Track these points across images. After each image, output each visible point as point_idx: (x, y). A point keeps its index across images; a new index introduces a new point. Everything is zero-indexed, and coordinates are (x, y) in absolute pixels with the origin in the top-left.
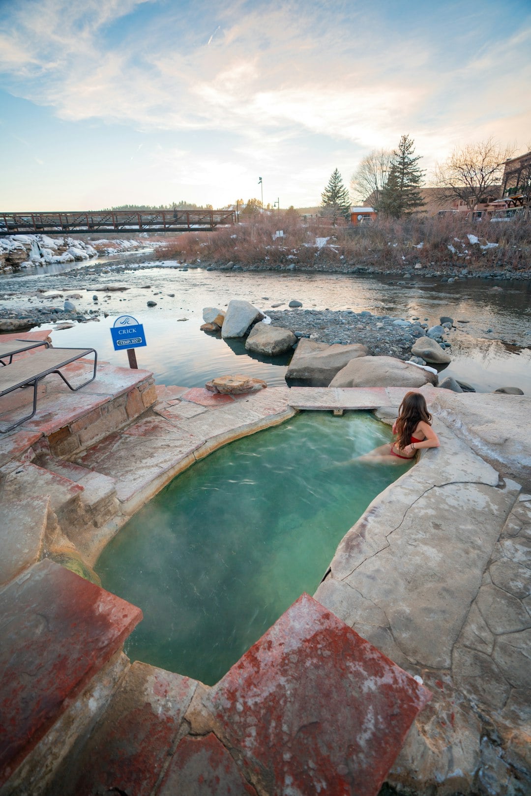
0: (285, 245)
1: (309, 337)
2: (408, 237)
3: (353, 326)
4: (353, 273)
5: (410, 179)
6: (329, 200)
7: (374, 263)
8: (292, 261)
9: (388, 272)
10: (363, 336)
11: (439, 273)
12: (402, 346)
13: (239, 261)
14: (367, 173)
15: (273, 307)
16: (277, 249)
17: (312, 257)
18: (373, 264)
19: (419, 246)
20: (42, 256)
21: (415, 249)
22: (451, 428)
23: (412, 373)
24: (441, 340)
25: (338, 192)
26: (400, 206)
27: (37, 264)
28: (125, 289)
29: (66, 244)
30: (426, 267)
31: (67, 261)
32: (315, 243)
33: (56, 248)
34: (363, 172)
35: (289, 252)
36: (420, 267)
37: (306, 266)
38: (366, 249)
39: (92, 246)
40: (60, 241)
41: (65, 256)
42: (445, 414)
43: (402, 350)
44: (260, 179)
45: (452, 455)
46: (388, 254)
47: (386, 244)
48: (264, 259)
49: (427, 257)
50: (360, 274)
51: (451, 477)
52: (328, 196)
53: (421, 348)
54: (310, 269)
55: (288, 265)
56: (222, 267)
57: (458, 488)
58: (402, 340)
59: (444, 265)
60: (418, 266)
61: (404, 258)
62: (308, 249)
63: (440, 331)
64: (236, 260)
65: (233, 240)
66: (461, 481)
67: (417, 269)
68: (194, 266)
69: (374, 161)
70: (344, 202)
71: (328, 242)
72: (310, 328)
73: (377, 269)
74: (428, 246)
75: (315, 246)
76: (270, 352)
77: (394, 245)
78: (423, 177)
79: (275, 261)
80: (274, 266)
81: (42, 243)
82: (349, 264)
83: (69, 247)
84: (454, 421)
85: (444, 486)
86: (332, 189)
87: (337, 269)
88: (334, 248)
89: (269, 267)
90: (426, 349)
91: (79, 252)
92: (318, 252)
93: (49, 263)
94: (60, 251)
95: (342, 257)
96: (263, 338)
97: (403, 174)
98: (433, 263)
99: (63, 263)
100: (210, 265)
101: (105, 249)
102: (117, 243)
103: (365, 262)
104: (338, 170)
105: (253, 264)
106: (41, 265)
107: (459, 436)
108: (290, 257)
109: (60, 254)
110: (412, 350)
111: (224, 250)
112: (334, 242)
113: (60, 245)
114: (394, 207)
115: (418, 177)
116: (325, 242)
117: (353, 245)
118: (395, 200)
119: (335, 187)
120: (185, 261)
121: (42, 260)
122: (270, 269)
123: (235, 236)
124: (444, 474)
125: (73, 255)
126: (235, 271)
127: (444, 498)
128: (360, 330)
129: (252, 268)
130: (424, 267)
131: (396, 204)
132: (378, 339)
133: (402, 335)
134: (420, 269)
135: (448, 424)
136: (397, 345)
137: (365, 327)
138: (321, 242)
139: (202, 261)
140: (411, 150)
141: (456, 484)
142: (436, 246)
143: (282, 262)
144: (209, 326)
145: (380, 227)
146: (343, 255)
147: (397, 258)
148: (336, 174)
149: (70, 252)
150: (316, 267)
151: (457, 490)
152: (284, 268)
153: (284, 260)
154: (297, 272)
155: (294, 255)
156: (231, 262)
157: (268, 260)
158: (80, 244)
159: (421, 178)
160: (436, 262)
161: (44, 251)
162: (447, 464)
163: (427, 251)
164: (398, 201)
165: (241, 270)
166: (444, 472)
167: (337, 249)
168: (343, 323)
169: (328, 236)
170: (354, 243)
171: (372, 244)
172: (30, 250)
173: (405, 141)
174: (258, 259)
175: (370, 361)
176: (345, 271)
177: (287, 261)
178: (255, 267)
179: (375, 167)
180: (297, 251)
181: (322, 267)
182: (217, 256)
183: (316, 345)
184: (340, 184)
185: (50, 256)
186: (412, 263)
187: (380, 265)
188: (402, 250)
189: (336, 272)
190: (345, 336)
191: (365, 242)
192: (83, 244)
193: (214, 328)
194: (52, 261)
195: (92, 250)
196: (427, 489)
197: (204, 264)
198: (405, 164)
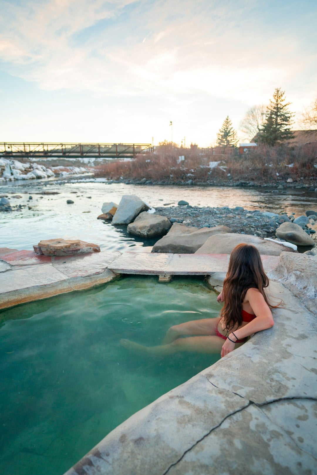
0: (186, 167)
1: (182, 222)
2: (281, 158)
3: (224, 215)
4: (237, 186)
5: (282, 119)
6: (222, 138)
7: (254, 178)
8: (190, 178)
9: (265, 185)
10: (231, 222)
11: (307, 185)
12: (266, 230)
13: (151, 178)
14: (252, 120)
15: (165, 205)
16: (179, 169)
17: (206, 175)
18: (253, 180)
19: (290, 166)
20: (12, 174)
21: (287, 168)
22: (300, 298)
23: (268, 247)
24: (306, 228)
25: (229, 132)
26: (276, 139)
27: (8, 180)
28: (57, 193)
29: (31, 167)
30: (296, 181)
31: (30, 179)
32: (209, 165)
33: (23, 169)
34: (248, 119)
35: (188, 171)
36: (292, 181)
37: (201, 182)
38: (247, 168)
39: (52, 170)
40: (27, 165)
41: (30, 175)
42: (292, 279)
43: (266, 233)
44: (171, 122)
45: (296, 338)
46: (265, 172)
47: (263, 164)
48: (169, 177)
49: (297, 173)
50: (243, 186)
51: (289, 384)
52: (221, 135)
53: (285, 231)
54: (204, 183)
55: (187, 181)
56: (138, 182)
57: (302, 413)
58: (267, 225)
59: (311, 180)
60: (289, 180)
61: (278, 174)
62: (202, 169)
63: (305, 220)
64: (149, 177)
65: (147, 163)
66: (309, 395)
67: (289, 183)
68: (118, 181)
69: (256, 111)
70: (234, 139)
71: (219, 165)
72: (186, 217)
73: (256, 183)
74: (297, 165)
75: (209, 167)
76: (145, 234)
77: (270, 166)
78: (293, 117)
79: (177, 178)
80: (176, 181)
81: (13, 165)
82: (234, 180)
83: (33, 169)
84: (305, 288)
85: (272, 406)
86: (225, 130)
87: (225, 183)
88: (223, 168)
89: (172, 182)
90: (289, 232)
91: (40, 173)
92: (211, 172)
93: (16, 180)
94: (26, 172)
95: (229, 175)
96: (142, 223)
97: (277, 116)
98: (302, 178)
99: (27, 179)
100: (129, 181)
101: (61, 172)
102: (70, 169)
103: (246, 178)
104: (229, 117)
105: (161, 180)
106: (10, 180)
107: (311, 309)
108: (189, 175)
109: (26, 174)
110: (276, 234)
111: (140, 170)
112: (223, 165)
113: (27, 168)
114: (271, 139)
115: (289, 117)
116: (217, 165)
117: (237, 166)
118: (271, 134)
119: (227, 128)
120: (111, 179)
121: (12, 177)
122: (173, 184)
123: (149, 161)
124: (275, 377)
125: (35, 175)
126: (146, 184)
127: (265, 438)
128: (230, 218)
129: (159, 183)
130: (295, 181)
131: (272, 137)
132: (244, 224)
133: (268, 222)
134: (291, 183)
135: (296, 292)
136: (262, 229)
137: (235, 216)
138: (213, 165)
139: (124, 179)
140: (282, 98)
141: (298, 402)
142: (304, 165)
143: (182, 179)
144: (105, 216)
145: (258, 152)
146: (230, 173)
147: (272, 175)
148: (227, 119)
149: (33, 173)
150: (208, 182)
151: (300, 418)
152: (184, 183)
153: (184, 177)
154: (193, 185)
155: (192, 173)
156: (145, 179)
157: (172, 177)
158: (42, 168)
159: (291, 118)
160: (305, 177)
161: (14, 171)
162: (286, 354)
163: (297, 169)
164: (273, 135)
165: (151, 184)
166: (276, 371)
167: (225, 169)
168: (216, 214)
169: (219, 161)
170: (238, 165)
171: (252, 165)
172: (4, 170)
173: (278, 92)
174: (165, 177)
175: (227, 237)
176: (231, 185)
177: (186, 178)
178: (162, 182)
179: (257, 115)
180: (194, 170)
181: (213, 182)
182: (135, 175)
183: (187, 229)
184: (230, 127)
185: (18, 175)
186: (284, 177)
187: (259, 179)
188: (276, 168)
189: (224, 186)
190: (215, 222)
191: (247, 163)
192: (44, 168)
193: (108, 217)
194: (19, 178)
195: (50, 172)
196: (231, 411)
197: (125, 180)
198: (278, 109)
